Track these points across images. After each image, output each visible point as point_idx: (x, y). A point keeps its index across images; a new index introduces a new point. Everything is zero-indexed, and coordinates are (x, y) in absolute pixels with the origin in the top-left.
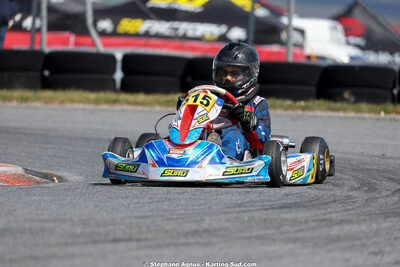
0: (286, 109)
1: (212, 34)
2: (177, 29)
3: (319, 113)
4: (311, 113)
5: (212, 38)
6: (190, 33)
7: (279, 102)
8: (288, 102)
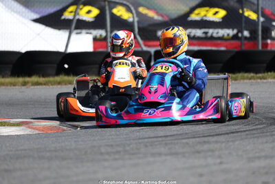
0: (250, 79)
1: (228, 35)
2: (206, 33)
3: (270, 80)
4: (265, 81)
5: (228, 37)
6: (215, 35)
7: (246, 75)
8: (252, 74)
